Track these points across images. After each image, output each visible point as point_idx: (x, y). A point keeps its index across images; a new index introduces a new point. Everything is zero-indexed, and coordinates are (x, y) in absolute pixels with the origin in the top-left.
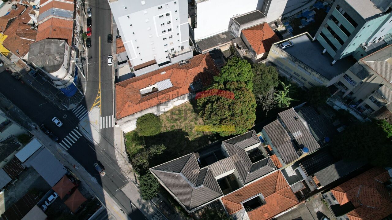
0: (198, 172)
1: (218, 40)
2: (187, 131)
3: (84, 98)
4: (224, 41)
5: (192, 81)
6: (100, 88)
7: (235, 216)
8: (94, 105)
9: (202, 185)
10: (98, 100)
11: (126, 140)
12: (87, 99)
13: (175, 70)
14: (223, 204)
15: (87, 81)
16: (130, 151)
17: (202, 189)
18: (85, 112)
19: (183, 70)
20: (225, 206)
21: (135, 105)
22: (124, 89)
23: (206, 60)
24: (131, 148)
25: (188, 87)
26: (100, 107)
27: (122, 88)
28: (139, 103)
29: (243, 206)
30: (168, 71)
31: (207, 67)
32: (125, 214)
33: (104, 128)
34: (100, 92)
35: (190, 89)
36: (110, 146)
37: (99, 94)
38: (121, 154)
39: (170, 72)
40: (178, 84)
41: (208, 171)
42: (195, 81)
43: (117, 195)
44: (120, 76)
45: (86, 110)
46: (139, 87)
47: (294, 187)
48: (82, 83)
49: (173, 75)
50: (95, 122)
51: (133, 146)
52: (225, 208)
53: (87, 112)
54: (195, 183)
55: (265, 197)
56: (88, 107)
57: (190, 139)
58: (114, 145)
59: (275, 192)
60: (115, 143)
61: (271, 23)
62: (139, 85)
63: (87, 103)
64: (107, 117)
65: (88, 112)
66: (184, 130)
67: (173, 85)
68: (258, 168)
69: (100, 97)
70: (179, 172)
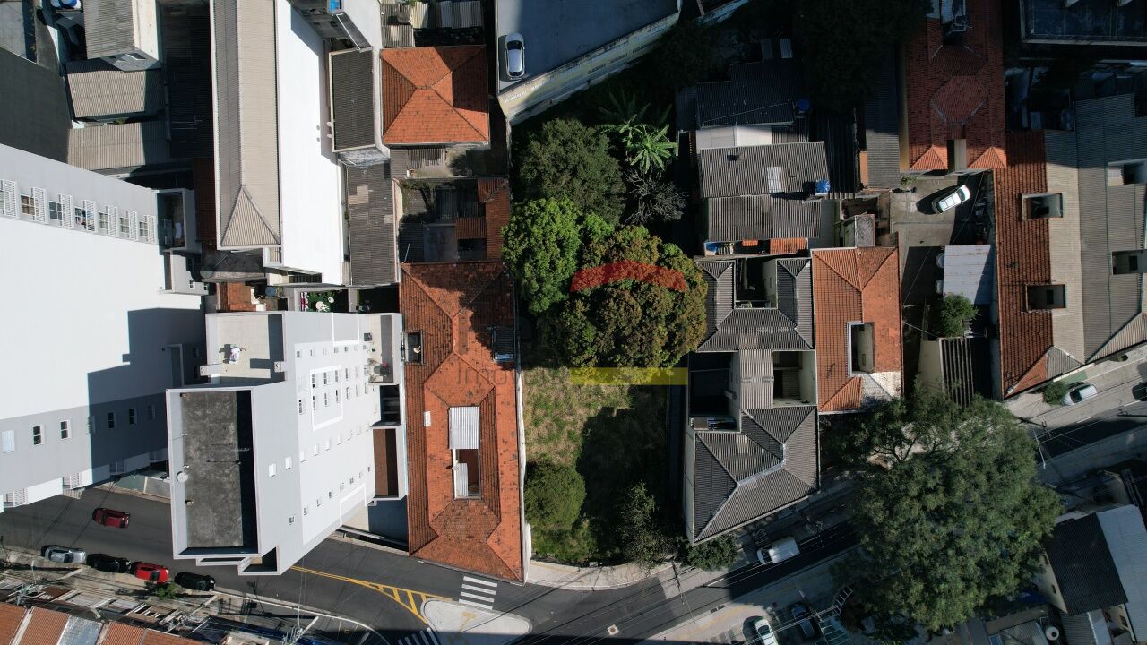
0: (745, 438)
1: (371, 217)
2: (599, 408)
3: (381, 631)
4: (381, 201)
5: (488, 353)
6: (366, 584)
7: (868, 398)
8: (414, 610)
9: (784, 446)
10: (404, 597)
11: (551, 555)
12: (388, 625)
13: (429, 384)
14: (832, 413)
15: (329, 612)
16: (584, 554)
17: (791, 447)
18: (424, 637)
19: (445, 365)
20: (837, 410)
21: (501, 525)
22: (440, 539)
23: (430, 284)
24: (576, 550)
25: (500, 367)
26: (427, 597)
27: (433, 544)
28: (498, 514)
29: (859, 375)
30: (427, 404)
31: (458, 294)
32: (725, 605)
33: (492, 600)
34: (381, 587)
35: (505, 366)
36: (548, 599)
37: (385, 589)
38: (579, 578)
39: (430, 399)
40: (478, 393)
41: (752, 417)
42: (489, 342)
43: (677, 613)
44: (367, 529)
45: (421, 632)
46: (445, 497)
47: (861, 240)
48: (331, 628)
49: (444, 395)
50: (465, 618)
51: (575, 543)
52: (841, 412)
53: (426, 633)
54: (773, 459)
55: (861, 319)
56: (414, 627)
57: (625, 406)
58: (550, 587)
59: (861, 293)
60: (544, 584)
61: (386, 34)
62: (441, 496)
63: (399, 626)
64: (464, 586)
65: (428, 629)
66: (593, 413)
67: (473, 405)
68: (794, 302)
69: (395, 590)
70: (736, 485)
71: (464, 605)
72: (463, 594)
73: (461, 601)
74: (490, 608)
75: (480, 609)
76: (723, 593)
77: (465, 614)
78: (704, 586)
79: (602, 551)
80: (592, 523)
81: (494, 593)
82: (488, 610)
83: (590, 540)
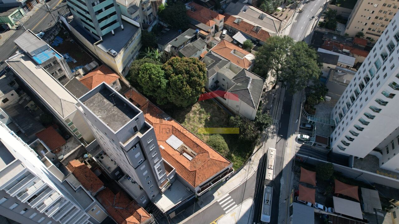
0: (239, 84)
5: (163, 120)
14: (249, 68)
17: (248, 76)
21: (209, 153)
22: (198, 171)
27: (197, 174)
35: (170, 120)
41: (235, 79)
42: (160, 117)
50: (234, 216)
54: (248, 80)
55: (232, 50)
57: (209, 116)
58: (244, 183)
59: (227, 47)
60: (242, 183)
62: (186, 163)
66: (204, 124)
68: (217, 57)
70: (248, 89)
71: (228, 213)
72: (224, 209)
73: (226, 212)
74: (236, 205)
75: (234, 209)
76: (282, 140)
77: (232, 215)
78: (277, 143)
79: (245, 158)
80: (234, 153)
81: (232, 200)
82: (236, 207)
83: (239, 158)
